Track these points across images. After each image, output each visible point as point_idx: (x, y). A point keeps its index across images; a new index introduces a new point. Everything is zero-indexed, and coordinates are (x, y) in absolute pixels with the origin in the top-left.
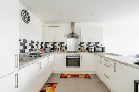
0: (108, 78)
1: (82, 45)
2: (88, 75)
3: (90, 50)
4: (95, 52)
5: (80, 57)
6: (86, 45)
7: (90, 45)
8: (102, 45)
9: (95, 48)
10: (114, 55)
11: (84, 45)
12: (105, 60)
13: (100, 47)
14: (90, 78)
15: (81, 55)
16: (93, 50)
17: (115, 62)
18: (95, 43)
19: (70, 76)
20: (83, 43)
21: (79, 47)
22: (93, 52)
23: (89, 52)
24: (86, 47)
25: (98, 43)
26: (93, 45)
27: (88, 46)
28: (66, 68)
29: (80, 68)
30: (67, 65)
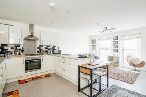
0: (65, 70)
1: (41, 48)
2: (48, 74)
3: (49, 53)
4: (53, 54)
5: (40, 59)
6: (45, 48)
7: (49, 48)
8: (58, 48)
9: (53, 50)
10: (68, 55)
11: (43, 48)
12: (63, 59)
13: (57, 50)
14: (51, 76)
15: (42, 57)
16: (52, 53)
17: (69, 59)
18: (53, 47)
19: (31, 79)
20: (42, 46)
21: (38, 50)
22: (52, 54)
23: (48, 54)
24: (45, 50)
25: (55, 46)
26: (51, 48)
27: (47, 49)
28: (26, 72)
29: (41, 69)
30: (27, 69)
